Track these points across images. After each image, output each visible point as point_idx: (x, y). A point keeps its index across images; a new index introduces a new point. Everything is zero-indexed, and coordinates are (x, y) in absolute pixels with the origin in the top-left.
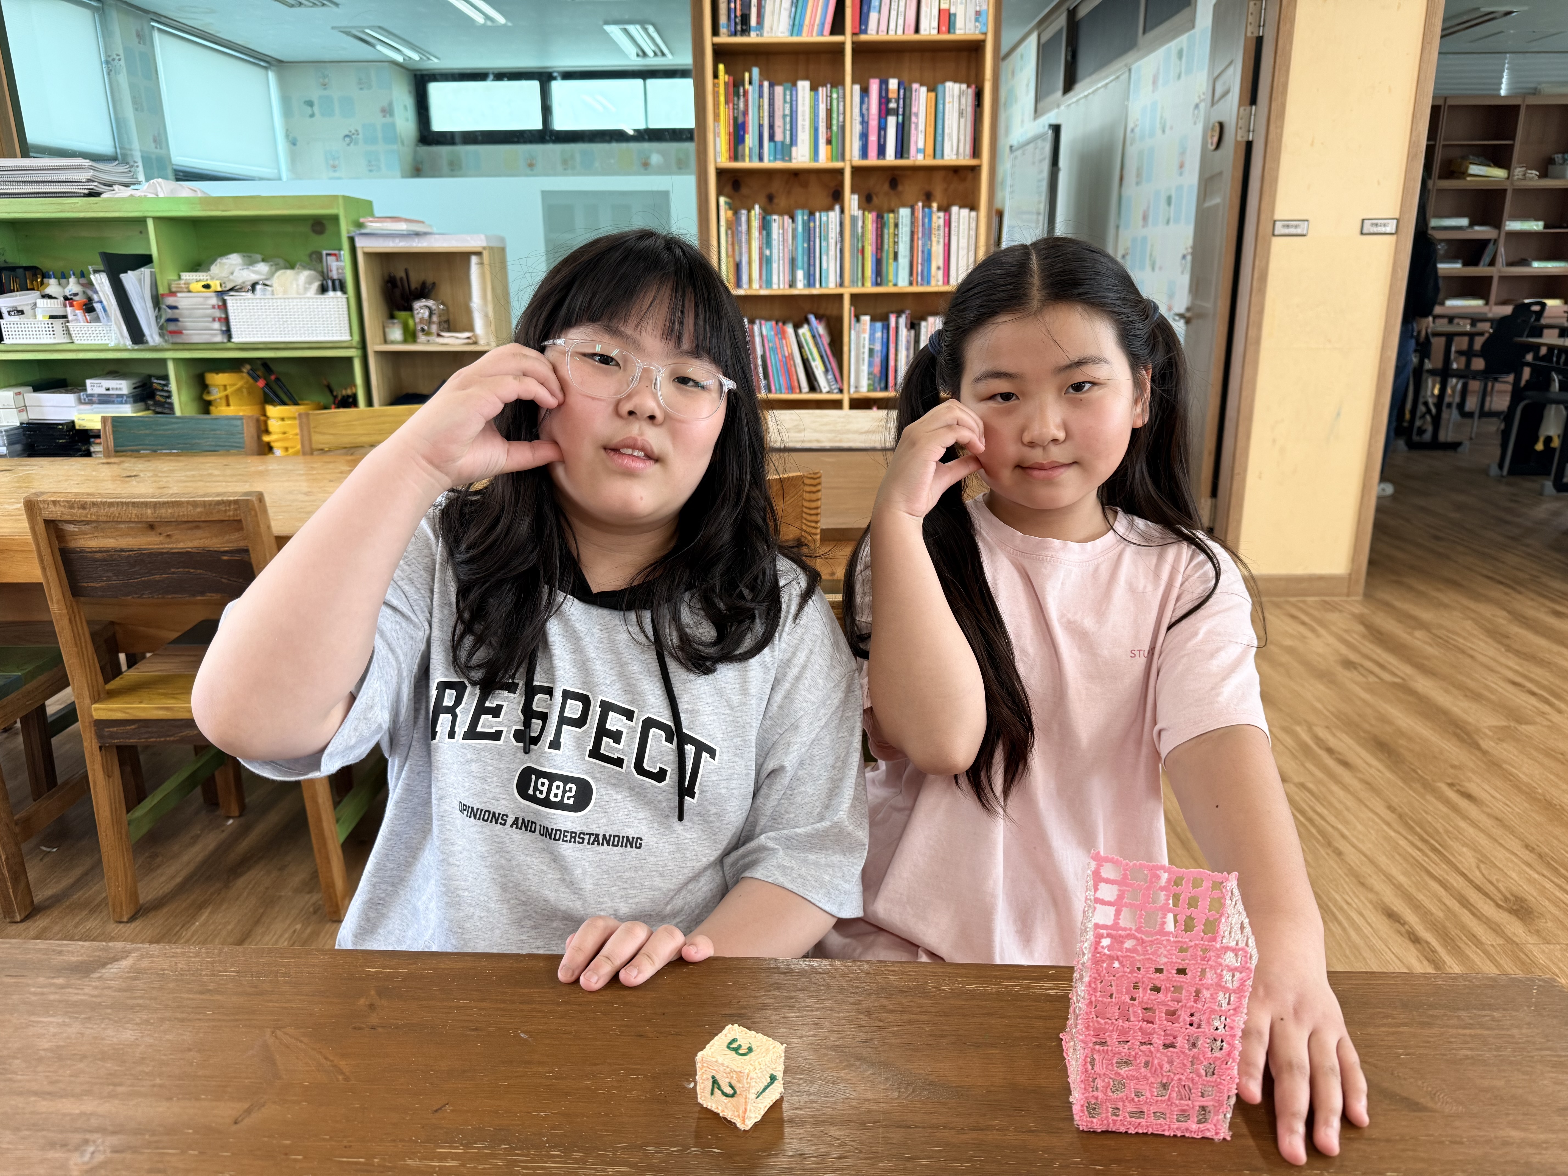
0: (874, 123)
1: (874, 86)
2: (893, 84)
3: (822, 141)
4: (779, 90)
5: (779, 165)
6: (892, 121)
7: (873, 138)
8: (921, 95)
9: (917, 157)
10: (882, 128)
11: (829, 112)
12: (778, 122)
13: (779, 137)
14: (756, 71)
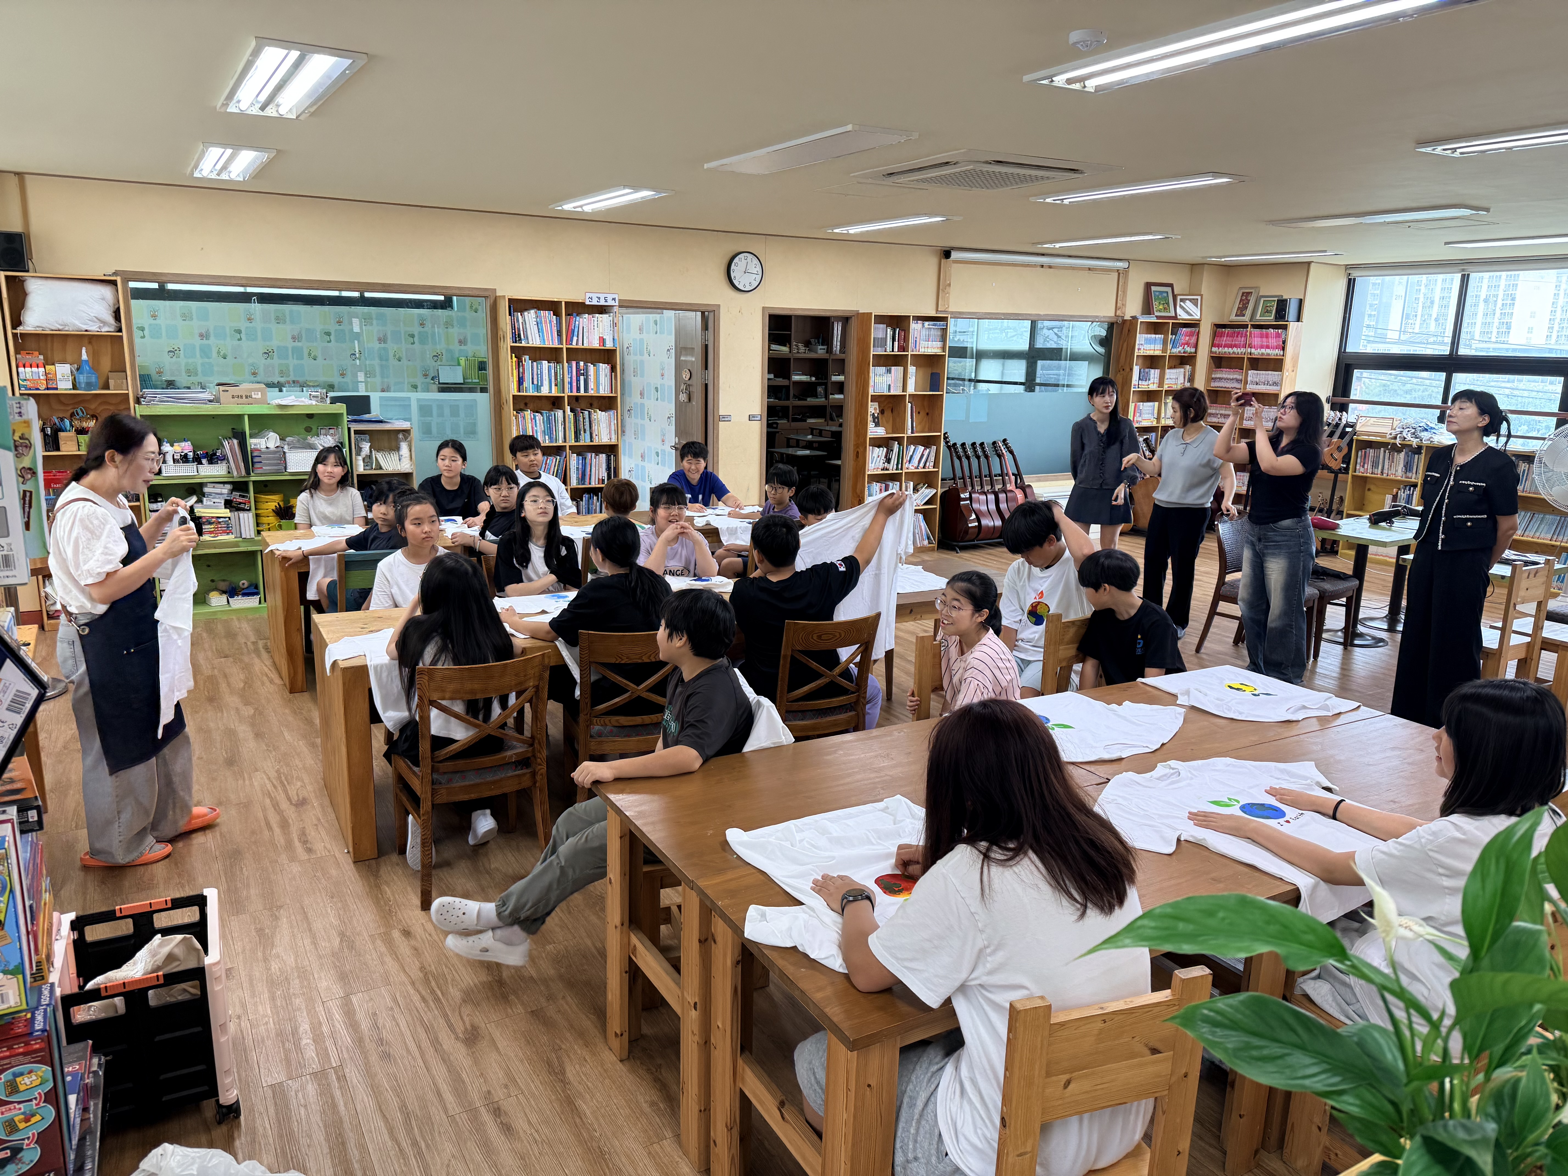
0: (574, 378)
1: (574, 364)
2: (582, 363)
3: (553, 385)
4: (535, 363)
5: (536, 394)
6: (582, 378)
7: (574, 384)
8: (591, 368)
9: (591, 393)
10: (578, 381)
11: (556, 374)
12: (535, 377)
13: (535, 382)
14: (527, 357)
